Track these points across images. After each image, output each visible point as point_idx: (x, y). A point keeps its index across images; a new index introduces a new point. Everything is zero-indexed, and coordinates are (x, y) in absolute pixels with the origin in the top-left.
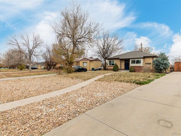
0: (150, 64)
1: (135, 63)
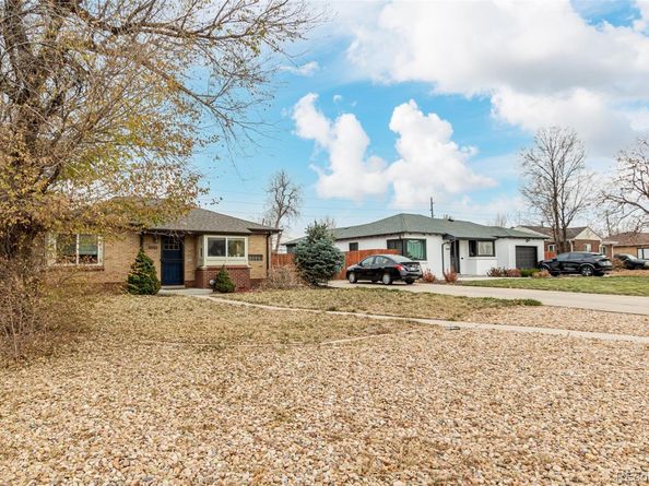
0: (260, 257)
1: (223, 254)
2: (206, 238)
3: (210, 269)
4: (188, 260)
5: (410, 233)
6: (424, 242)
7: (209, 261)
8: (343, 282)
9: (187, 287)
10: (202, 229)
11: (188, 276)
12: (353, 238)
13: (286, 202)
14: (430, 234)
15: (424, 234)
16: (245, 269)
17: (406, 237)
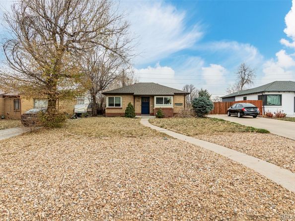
0: (181, 104)
1: (162, 103)
2: (155, 97)
3: (156, 109)
4: (151, 106)
5: (269, 92)
6: (281, 96)
7: (157, 106)
8: (223, 115)
9: (151, 115)
10: (154, 94)
11: (151, 111)
12: (244, 95)
13: (246, 78)
14: (284, 92)
15: (279, 92)
16: (171, 109)
17: (266, 93)
